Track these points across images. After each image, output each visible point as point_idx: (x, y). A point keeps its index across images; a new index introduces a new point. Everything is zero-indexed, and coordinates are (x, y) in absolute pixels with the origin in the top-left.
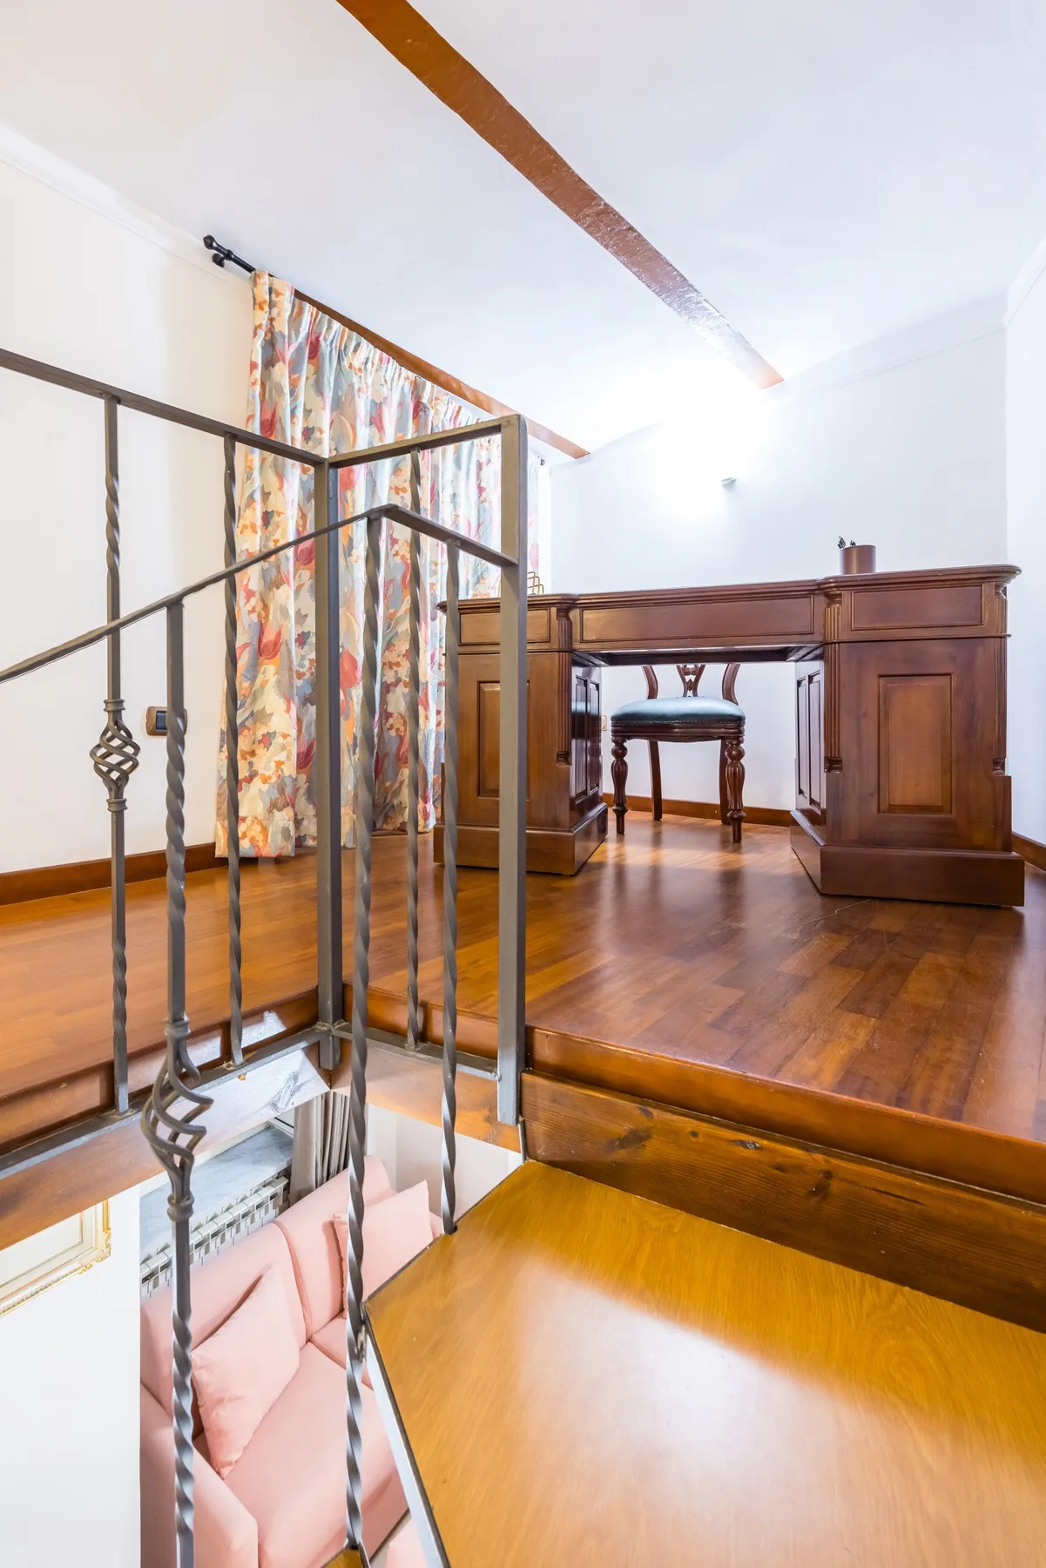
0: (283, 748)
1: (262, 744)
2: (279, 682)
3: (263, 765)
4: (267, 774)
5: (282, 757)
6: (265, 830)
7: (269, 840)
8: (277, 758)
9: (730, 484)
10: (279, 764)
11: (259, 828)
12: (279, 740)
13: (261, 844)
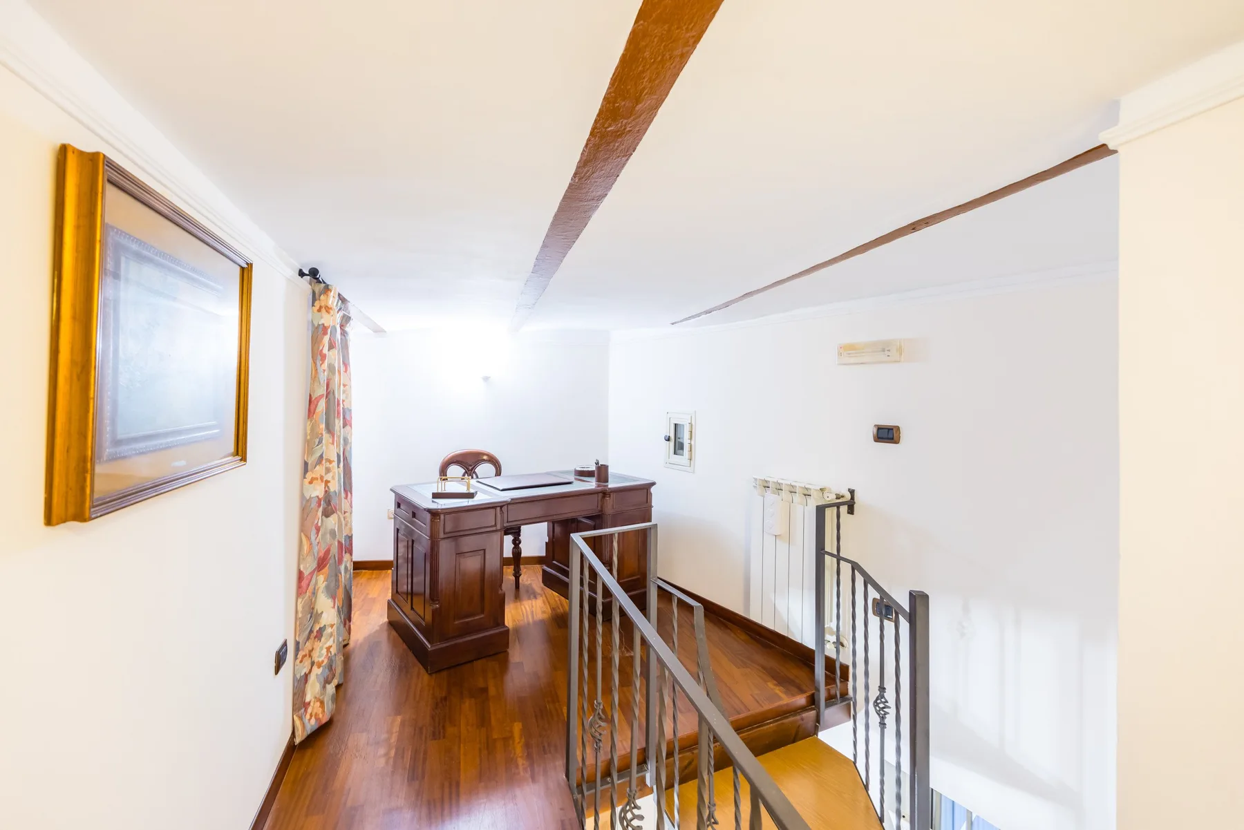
0: (331, 635)
1: (316, 639)
2: (327, 587)
3: (318, 654)
4: (320, 660)
5: (330, 643)
6: (322, 703)
7: (326, 710)
8: (327, 645)
9: (486, 379)
10: (328, 649)
11: (318, 704)
12: (329, 630)
13: (321, 716)
